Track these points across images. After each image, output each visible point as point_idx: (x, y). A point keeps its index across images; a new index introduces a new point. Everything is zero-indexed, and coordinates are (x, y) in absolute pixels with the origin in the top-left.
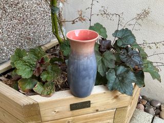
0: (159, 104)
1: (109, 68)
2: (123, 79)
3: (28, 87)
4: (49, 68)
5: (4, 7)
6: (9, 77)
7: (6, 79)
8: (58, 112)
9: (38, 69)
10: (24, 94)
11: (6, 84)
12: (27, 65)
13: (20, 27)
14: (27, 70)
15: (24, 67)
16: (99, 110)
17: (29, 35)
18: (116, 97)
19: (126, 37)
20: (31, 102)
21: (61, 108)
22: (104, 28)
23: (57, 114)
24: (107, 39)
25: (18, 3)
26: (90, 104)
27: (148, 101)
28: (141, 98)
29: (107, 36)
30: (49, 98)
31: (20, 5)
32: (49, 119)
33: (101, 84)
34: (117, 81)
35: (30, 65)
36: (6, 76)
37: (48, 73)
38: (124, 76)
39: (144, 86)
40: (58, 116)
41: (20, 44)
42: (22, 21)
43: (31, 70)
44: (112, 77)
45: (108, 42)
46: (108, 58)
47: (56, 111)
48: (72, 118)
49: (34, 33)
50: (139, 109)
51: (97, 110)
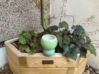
1: (65, 44)
3: (23, 49)
4: (35, 41)
5: (21, 11)
7: (15, 44)
8: (36, 64)
9: (30, 40)
10: (21, 52)
11: (15, 47)
13: (28, 21)
14: (25, 40)
15: (23, 39)
18: (68, 61)
19: (79, 30)
21: (38, 61)
22: (68, 24)
24: (68, 30)
26: (53, 62)
27: (93, 69)
28: (89, 66)
29: (68, 28)
30: (32, 55)
31: (29, 11)
32: (31, 66)
33: (61, 53)
34: (69, 51)
35: (26, 38)
36: (16, 43)
37: (34, 43)
38: (74, 49)
40: (36, 66)
43: (26, 41)
44: (67, 49)
46: (66, 39)
47: (35, 63)
48: (43, 68)
49: (35, 25)
50: (87, 72)
51: (57, 67)
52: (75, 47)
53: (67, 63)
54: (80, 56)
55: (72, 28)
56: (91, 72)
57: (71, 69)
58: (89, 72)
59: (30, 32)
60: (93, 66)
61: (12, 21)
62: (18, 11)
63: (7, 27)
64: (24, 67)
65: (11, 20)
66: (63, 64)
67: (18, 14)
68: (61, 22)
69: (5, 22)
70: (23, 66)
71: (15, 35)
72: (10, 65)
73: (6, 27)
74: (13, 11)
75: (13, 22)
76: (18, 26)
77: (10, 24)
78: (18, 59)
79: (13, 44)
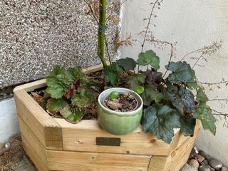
0: (219, 166)
2: (164, 121)
4: (83, 92)
5: (54, 19)
6: (42, 94)
7: (38, 96)
8: (82, 143)
9: (72, 90)
10: (51, 115)
12: (59, 84)
13: (68, 42)
14: (59, 89)
16: (131, 152)
17: (78, 53)
18: (153, 141)
19: (182, 72)
20: (55, 125)
21: (86, 139)
22: (158, 58)
23: (81, 145)
24: (158, 71)
25: (70, 16)
26: (120, 142)
27: (206, 159)
29: (159, 67)
30: (74, 125)
31: (72, 19)
32: (71, 148)
34: (157, 122)
36: (40, 93)
37: (80, 97)
38: (167, 118)
39: (192, 136)
40: (81, 148)
41: (65, 61)
42: (71, 36)
43: (63, 91)
44: (151, 118)
45: (158, 75)
47: (80, 141)
48: (96, 154)
49: (83, 51)
50: (192, 165)
51: (128, 152)
52: (171, 114)
53: (150, 145)
54: (180, 132)
55: (168, 67)
56: (200, 165)
57: (157, 158)
58: (196, 163)
59: (71, 71)
60: (206, 152)
61: (31, 41)
62: (47, 17)
63: (20, 54)
64: (54, 148)
65: (30, 39)
66: (141, 147)
67: (46, 25)
68: (144, 52)
69: (17, 41)
70: (53, 145)
71: (37, 72)
72: (24, 141)
73: (17, 53)
74: (35, 18)
75: (33, 43)
76: (45, 53)
77: (26, 48)
78: (43, 131)
79: (32, 96)
